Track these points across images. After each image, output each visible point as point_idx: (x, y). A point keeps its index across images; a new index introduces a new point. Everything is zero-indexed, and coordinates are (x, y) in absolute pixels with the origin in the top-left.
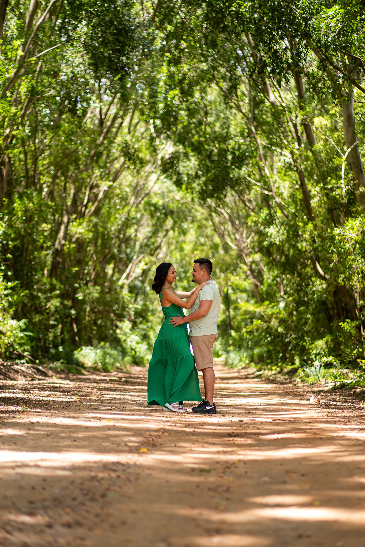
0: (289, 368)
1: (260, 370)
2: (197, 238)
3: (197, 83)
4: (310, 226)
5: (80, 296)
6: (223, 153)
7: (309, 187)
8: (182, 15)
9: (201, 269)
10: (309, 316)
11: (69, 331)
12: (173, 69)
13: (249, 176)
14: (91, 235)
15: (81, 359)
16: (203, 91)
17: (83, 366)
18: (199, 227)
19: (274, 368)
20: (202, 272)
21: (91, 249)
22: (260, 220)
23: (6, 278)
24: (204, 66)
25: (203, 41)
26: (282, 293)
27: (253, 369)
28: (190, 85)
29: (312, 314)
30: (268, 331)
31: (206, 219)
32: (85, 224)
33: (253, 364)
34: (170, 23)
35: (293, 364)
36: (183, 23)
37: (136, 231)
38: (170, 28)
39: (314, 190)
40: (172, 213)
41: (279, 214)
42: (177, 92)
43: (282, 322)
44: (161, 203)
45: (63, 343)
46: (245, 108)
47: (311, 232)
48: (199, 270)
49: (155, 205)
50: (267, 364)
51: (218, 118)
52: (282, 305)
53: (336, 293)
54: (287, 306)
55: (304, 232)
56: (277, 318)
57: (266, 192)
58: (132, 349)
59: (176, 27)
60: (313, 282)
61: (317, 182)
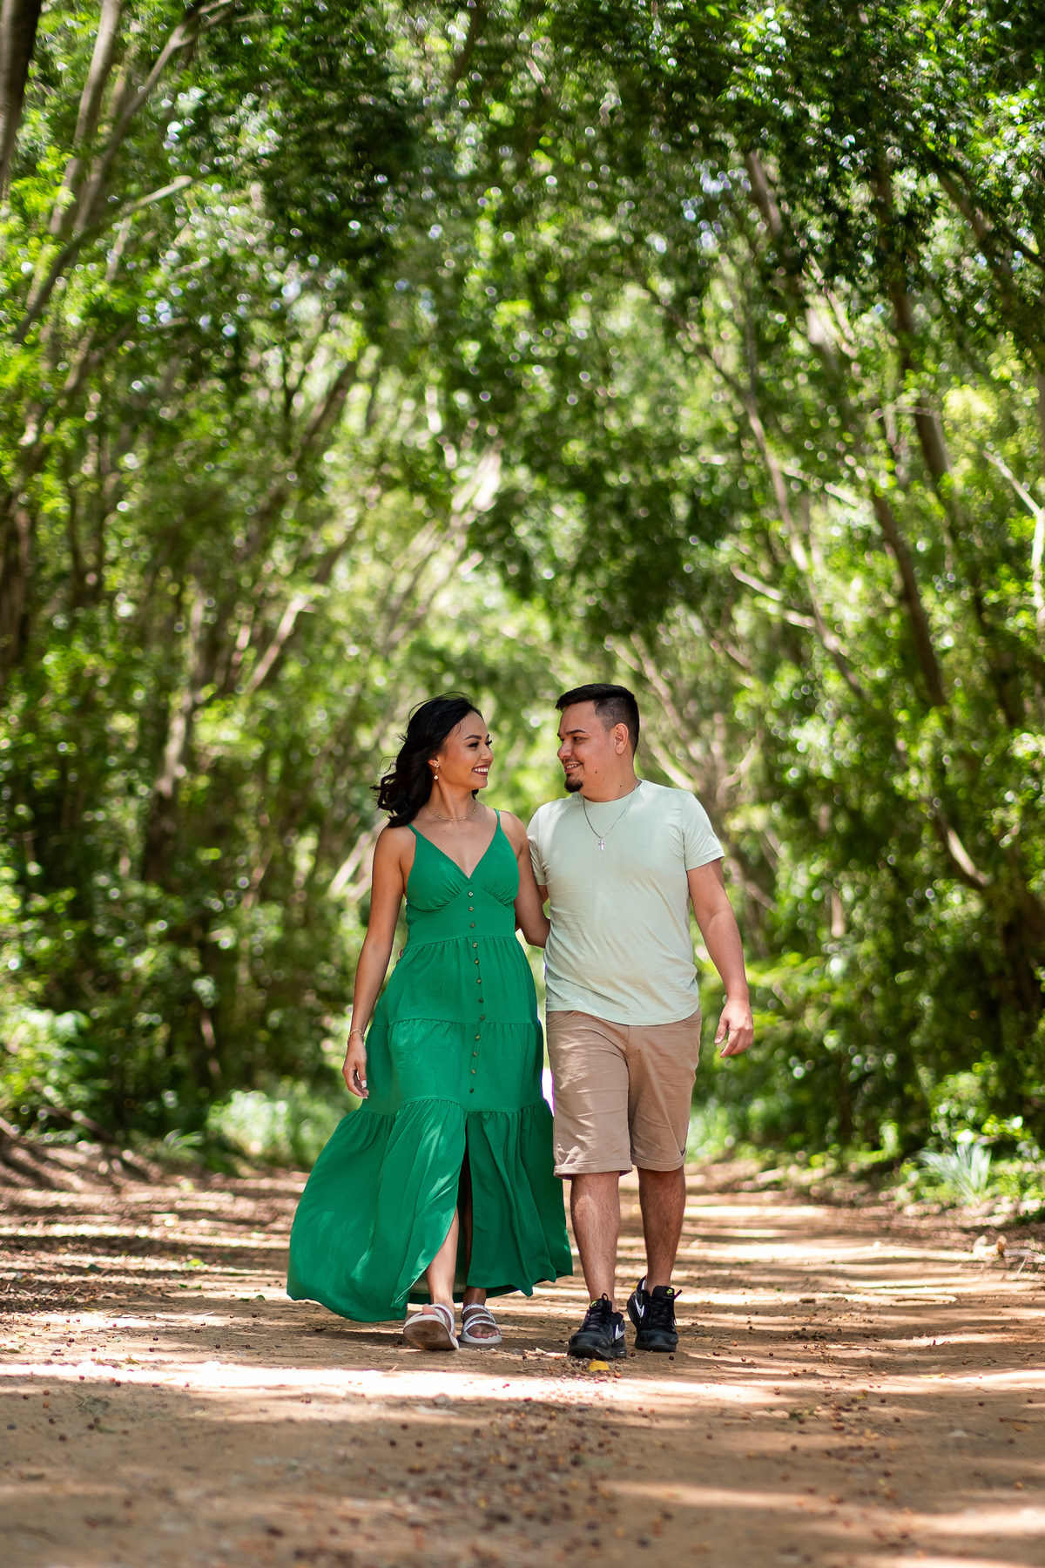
0: (865, 1159)
1: (771, 1166)
3: (583, 283)
4: (933, 722)
5: (225, 938)
6: (659, 494)
7: (928, 600)
8: (538, 75)
9: (610, 726)
10: (925, 1001)
11: (189, 1045)
12: (508, 238)
13: (743, 567)
14: (255, 749)
15: (230, 1131)
16: (602, 305)
17: (239, 1152)
19: (817, 1159)
20: (613, 738)
21: (251, 791)
22: (774, 704)
23: (23, 885)
24: (604, 230)
25: (600, 153)
26: (838, 929)
27: (748, 1163)
28: (563, 289)
29: (936, 994)
30: (797, 1046)
32: (239, 718)
33: (747, 1150)
34: (501, 95)
35: (876, 1146)
36: (540, 98)
38: (499, 112)
39: (941, 609)
40: (493, 677)
41: (833, 683)
42: (522, 307)
43: (838, 1018)
44: (459, 646)
45: (175, 1080)
46: (729, 357)
47: (937, 743)
50: (794, 1149)
51: (641, 384)
52: (837, 966)
53: (1010, 931)
54: (853, 969)
55: (914, 740)
56: (822, 1007)
57: (794, 618)
59: (520, 112)
60: (940, 896)
61: (955, 588)
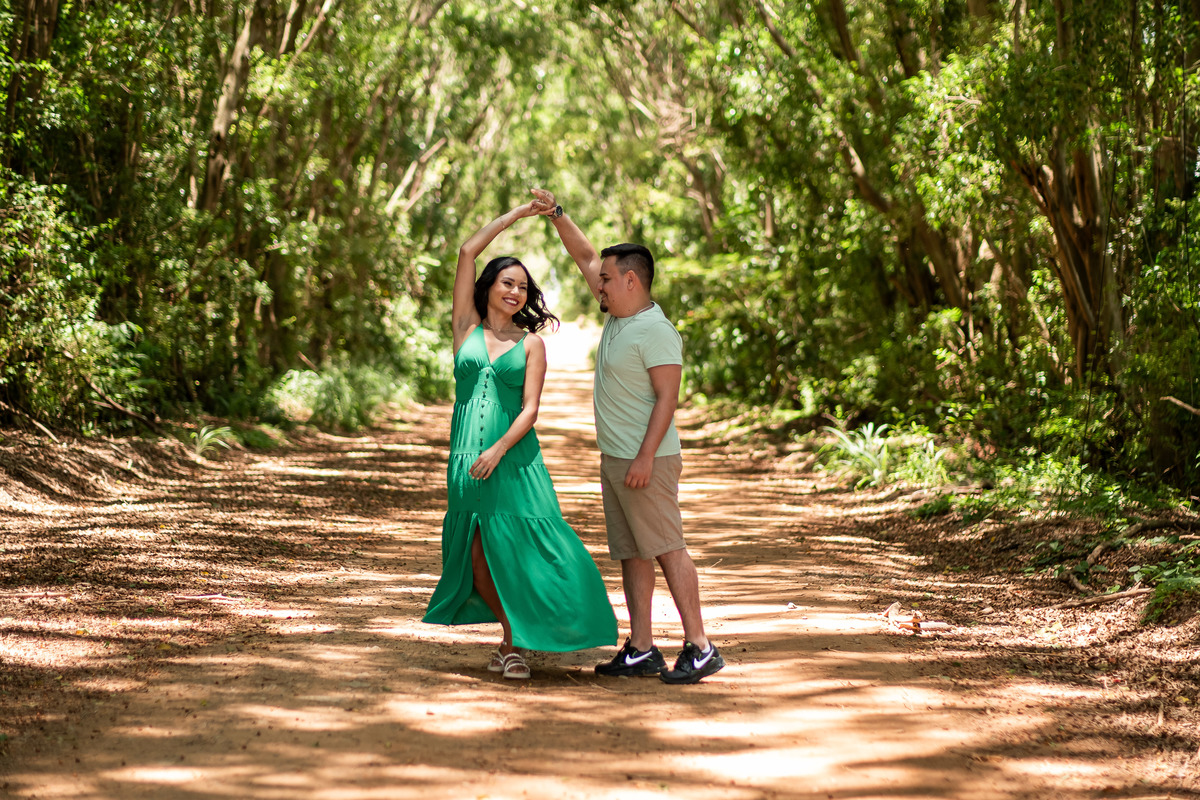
2: (571, 98)
5: (283, 248)
9: (624, 272)
18: (574, 72)
20: (626, 279)
22: (719, 58)
26: (769, 231)
29: (843, 287)
31: (592, 56)
33: (701, 397)
37: (428, 83)
40: (508, 40)
43: (771, 301)
44: (481, 17)
48: (618, 275)
49: (470, 23)
58: (419, 362)
